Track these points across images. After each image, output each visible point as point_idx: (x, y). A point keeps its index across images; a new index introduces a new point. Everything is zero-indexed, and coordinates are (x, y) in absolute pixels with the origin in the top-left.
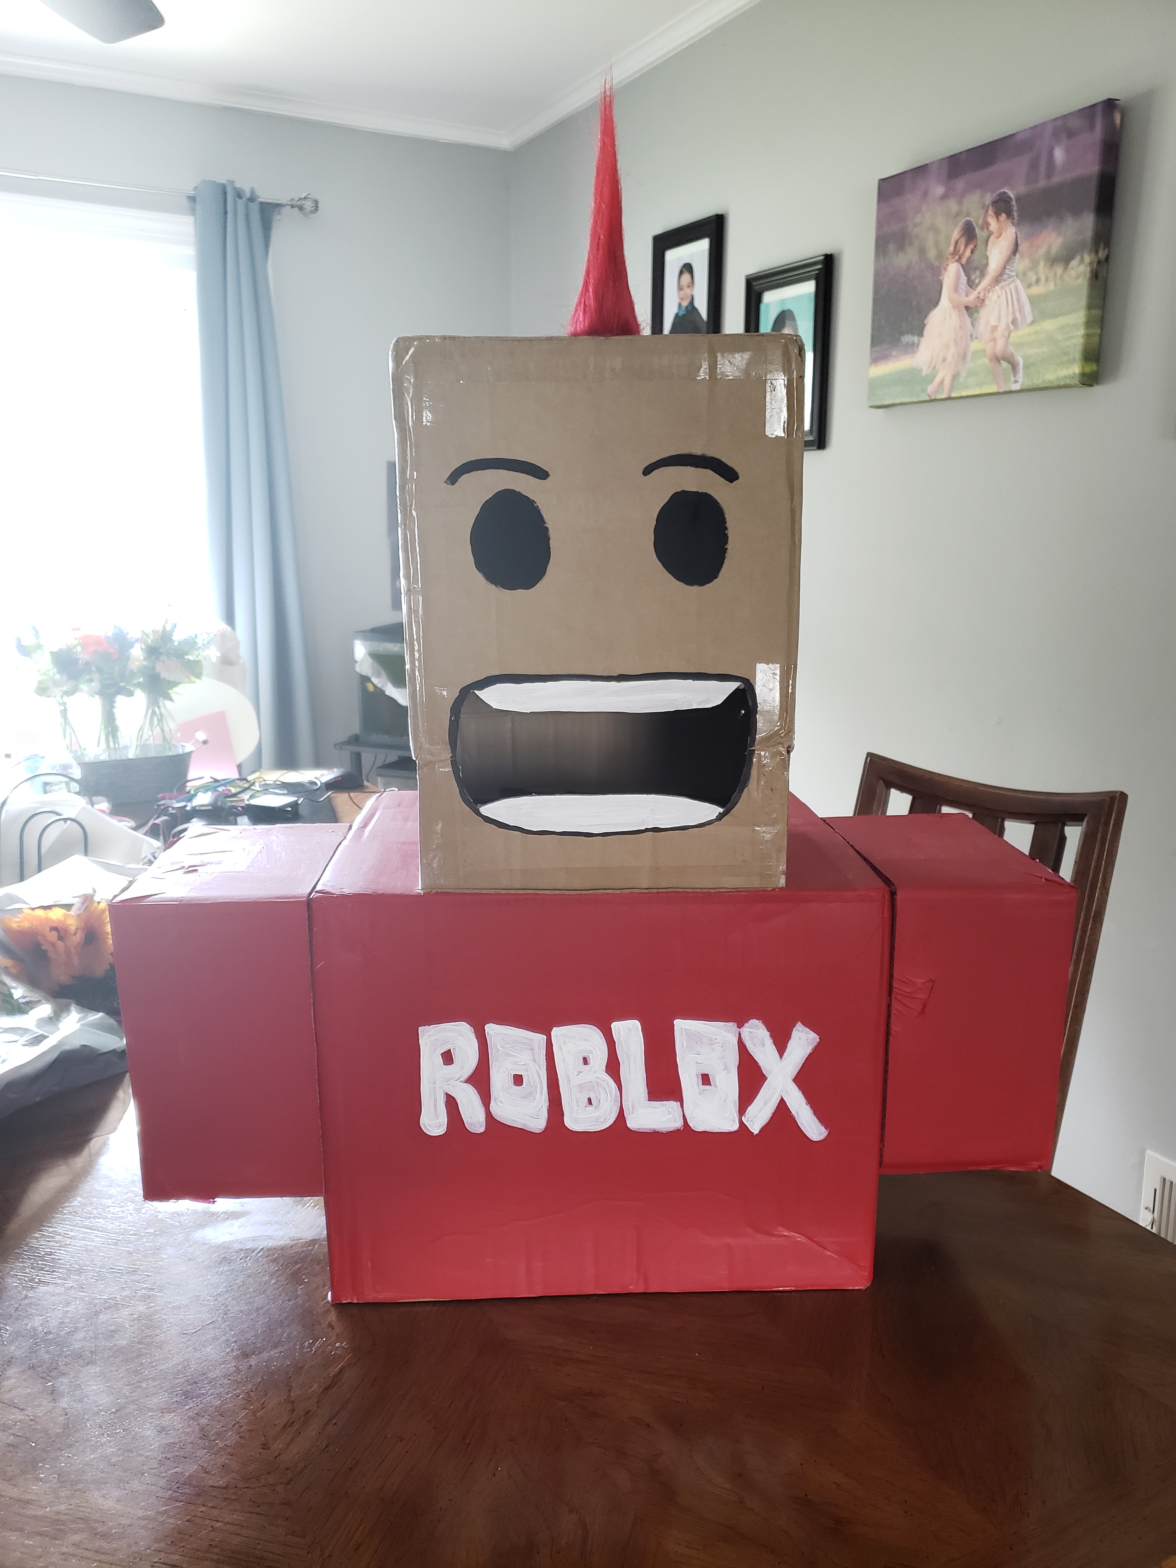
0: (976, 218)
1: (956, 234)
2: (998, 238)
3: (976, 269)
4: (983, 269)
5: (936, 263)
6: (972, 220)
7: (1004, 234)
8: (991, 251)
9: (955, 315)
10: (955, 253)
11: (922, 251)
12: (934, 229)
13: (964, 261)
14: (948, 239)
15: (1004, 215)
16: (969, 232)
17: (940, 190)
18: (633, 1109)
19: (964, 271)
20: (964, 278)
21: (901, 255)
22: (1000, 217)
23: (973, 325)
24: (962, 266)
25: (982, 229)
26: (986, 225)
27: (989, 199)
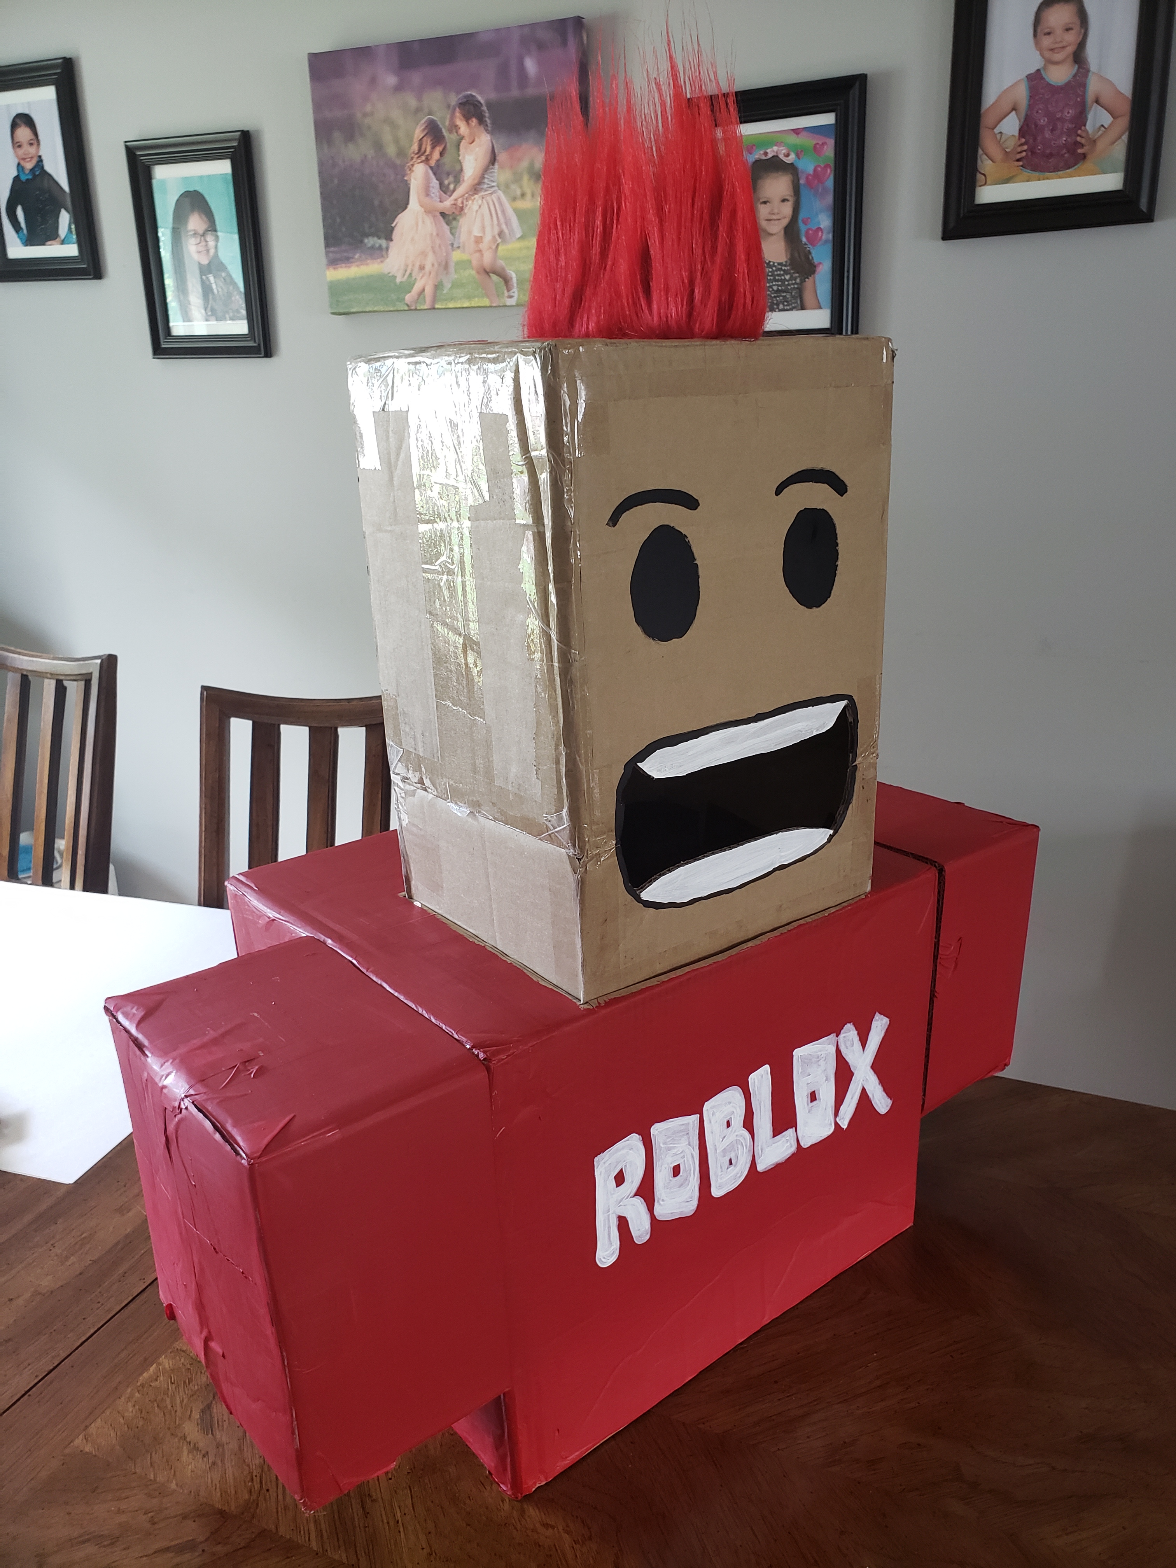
0: (442, 117)
1: (418, 133)
2: (471, 143)
3: (448, 174)
4: (458, 175)
5: (398, 162)
6: (435, 119)
7: (477, 141)
8: (464, 157)
9: (429, 221)
10: (420, 152)
11: (379, 146)
12: (388, 121)
13: (433, 163)
14: (410, 138)
15: (474, 120)
16: (434, 132)
17: (391, 80)
18: (762, 1152)
19: (435, 174)
20: (435, 183)
21: (351, 146)
22: (470, 122)
23: (452, 234)
24: (431, 168)
25: (450, 131)
26: (454, 128)
27: (454, 99)
